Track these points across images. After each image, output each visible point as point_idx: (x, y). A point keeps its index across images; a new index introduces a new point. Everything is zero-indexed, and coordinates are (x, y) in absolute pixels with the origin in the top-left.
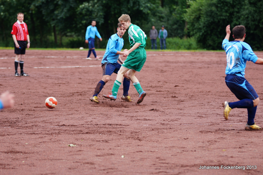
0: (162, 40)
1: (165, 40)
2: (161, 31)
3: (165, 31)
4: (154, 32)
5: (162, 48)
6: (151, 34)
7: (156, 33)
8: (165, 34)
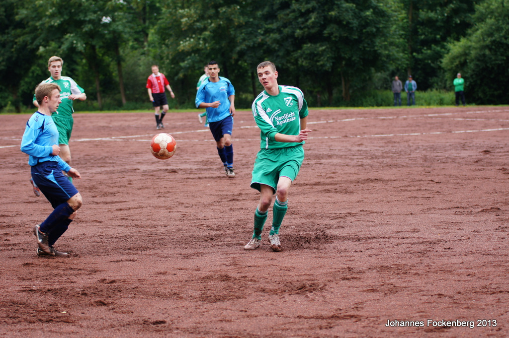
0: (410, 94)
1: (414, 93)
2: (407, 82)
3: (413, 82)
4: (398, 84)
5: (410, 104)
6: (393, 87)
7: (400, 85)
8: (415, 86)
